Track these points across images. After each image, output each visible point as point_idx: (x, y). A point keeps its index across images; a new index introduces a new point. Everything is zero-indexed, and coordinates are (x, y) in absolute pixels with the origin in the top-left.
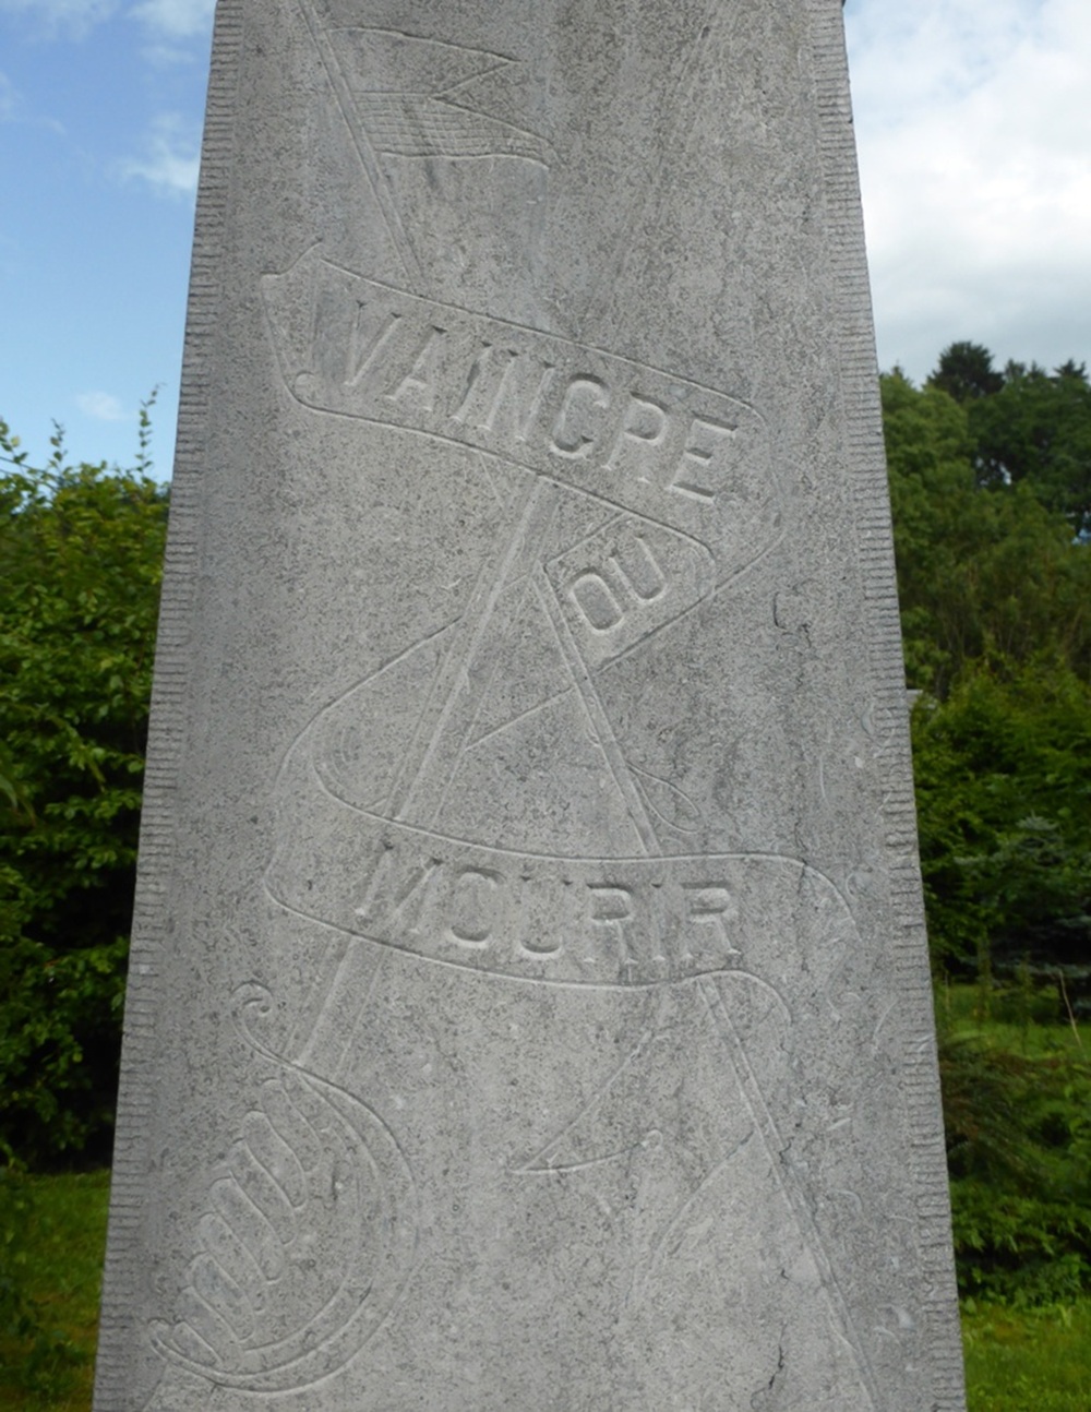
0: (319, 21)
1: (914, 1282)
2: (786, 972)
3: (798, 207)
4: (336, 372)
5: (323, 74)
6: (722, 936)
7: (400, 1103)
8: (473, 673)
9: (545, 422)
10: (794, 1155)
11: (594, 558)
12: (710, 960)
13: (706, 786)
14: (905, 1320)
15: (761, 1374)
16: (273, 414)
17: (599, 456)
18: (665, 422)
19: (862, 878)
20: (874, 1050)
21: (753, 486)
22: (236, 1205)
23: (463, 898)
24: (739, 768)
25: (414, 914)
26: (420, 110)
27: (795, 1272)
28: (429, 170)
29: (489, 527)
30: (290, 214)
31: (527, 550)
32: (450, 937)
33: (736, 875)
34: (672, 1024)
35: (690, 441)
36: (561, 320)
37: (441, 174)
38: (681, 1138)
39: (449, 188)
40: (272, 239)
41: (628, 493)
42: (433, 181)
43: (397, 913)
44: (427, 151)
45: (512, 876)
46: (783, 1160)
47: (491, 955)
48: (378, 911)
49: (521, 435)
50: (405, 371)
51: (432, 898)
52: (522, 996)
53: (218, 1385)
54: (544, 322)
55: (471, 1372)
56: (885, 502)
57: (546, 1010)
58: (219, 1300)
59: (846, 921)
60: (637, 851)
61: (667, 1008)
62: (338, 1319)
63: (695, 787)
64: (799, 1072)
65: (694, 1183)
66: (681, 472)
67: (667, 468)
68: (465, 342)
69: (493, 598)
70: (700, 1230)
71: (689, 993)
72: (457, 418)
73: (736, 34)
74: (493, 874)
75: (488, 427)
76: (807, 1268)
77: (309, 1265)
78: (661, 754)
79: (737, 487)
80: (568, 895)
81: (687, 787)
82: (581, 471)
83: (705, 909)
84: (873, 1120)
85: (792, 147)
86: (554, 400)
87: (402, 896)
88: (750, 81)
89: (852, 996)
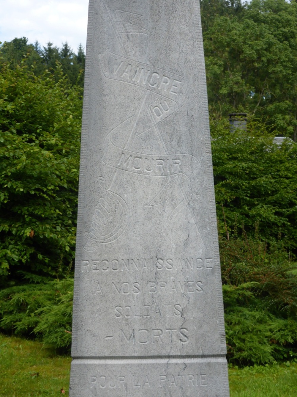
0: (107, 8)
1: (210, 223)
2: (189, 173)
3: (192, 43)
4: (112, 72)
5: (108, 18)
6: (179, 167)
7: (126, 196)
8: (137, 124)
9: (148, 81)
10: (191, 203)
11: (157, 105)
12: (177, 171)
13: (176, 143)
14: (209, 229)
15: (185, 238)
16: (101, 79)
17: (158, 87)
18: (169, 80)
19: (202, 158)
20: (204, 186)
21: (184, 92)
22: (99, 213)
23: (136, 162)
24: (181, 140)
25: (128, 165)
26: (126, 25)
27: (191, 222)
28: (128, 36)
29: (139, 99)
30: (103, 43)
31: (146, 103)
32: (134, 168)
33: (181, 158)
34: (170, 182)
35: (173, 84)
36: (151, 63)
37: (130, 36)
38: (172, 201)
39: (131, 39)
40: (100, 48)
41: (163, 93)
42: (128, 38)
43: (125, 165)
44: (127, 32)
45: (144, 158)
46: (189, 204)
47: (140, 171)
48: (122, 164)
49: (144, 83)
50: (124, 72)
51: (130, 162)
52: (146, 178)
53: (97, 242)
54: (148, 63)
55: (138, 239)
56: (206, 94)
57: (150, 180)
58: (97, 228)
59: (199, 165)
60: (164, 154)
61: (170, 179)
62: (116, 231)
63: (174, 143)
64: (191, 190)
65: (174, 208)
66: (172, 89)
67: (169, 89)
68: (134, 66)
69: (140, 111)
70: (175, 215)
71: (173, 177)
72: (133, 80)
73: (181, 12)
74: (141, 158)
75: (138, 81)
76: (193, 221)
77: (111, 222)
78: (168, 138)
79: (181, 92)
80: (153, 161)
81: (173, 143)
82: (155, 89)
83: (176, 163)
84: (203, 197)
85: (191, 32)
86: (150, 77)
87: (125, 162)
88: (183, 20)
89: (200, 177)
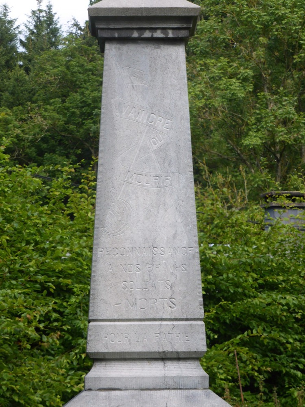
0: (118, 65)
1: (192, 222)
2: (177, 187)
3: (180, 92)
4: (121, 112)
5: (119, 73)
6: (169, 182)
7: (131, 202)
8: (139, 151)
9: (148, 119)
10: (178, 208)
11: (154, 137)
12: (168, 185)
13: (167, 164)
14: (191, 226)
15: (174, 232)
16: (113, 118)
17: (155, 124)
18: (163, 120)
19: (186, 176)
20: (187, 195)
21: (174, 128)
22: (111, 214)
23: (138, 178)
24: (171, 162)
25: (132, 180)
26: (131, 78)
27: (178, 221)
28: (133, 86)
29: (141, 133)
30: (115, 91)
31: (146, 135)
32: (137, 182)
33: (171, 175)
35: (166, 122)
36: (150, 106)
37: (134, 87)
38: (164, 206)
40: (112, 95)
41: (158, 129)
43: (130, 180)
44: (132, 83)
45: (144, 175)
46: (176, 208)
47: (142, 184)
48: (128, 179)
49: (145, 121)
50: (130, 112)
51: (134, 178)
52: (145, 189)
53: (109, 235)
54: (148, 106)
55: (140, 233)
56: (190, 130)
57: (148, 191)
58: (109, 225)
59: (184, 180)
60: (159, 172)
61: (163, 191)
62: (124, 227)
64: (178, 198)
65: (166, 211)
66: (165, 126)
67: (163, 125)
68: (138, 109)
69: (142, 141)
70: (167, 216)
71: (165, 189)
72: (137, 119)
73: (172, 69)
74: (142, 175)
75: (141, 120)
76: (179, 221)
77: (120, 221)
78: (162, 161)
79: (171, 128)
80: (151, 177)
81: (165, 164)
82: (152, 126)
83: (167, 179)
84: (187, 204)
85: (179, 84)
86: (149, 117)
87: (131, 178)
88: (174, 75)
89: (185, 189)
